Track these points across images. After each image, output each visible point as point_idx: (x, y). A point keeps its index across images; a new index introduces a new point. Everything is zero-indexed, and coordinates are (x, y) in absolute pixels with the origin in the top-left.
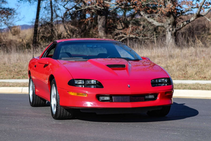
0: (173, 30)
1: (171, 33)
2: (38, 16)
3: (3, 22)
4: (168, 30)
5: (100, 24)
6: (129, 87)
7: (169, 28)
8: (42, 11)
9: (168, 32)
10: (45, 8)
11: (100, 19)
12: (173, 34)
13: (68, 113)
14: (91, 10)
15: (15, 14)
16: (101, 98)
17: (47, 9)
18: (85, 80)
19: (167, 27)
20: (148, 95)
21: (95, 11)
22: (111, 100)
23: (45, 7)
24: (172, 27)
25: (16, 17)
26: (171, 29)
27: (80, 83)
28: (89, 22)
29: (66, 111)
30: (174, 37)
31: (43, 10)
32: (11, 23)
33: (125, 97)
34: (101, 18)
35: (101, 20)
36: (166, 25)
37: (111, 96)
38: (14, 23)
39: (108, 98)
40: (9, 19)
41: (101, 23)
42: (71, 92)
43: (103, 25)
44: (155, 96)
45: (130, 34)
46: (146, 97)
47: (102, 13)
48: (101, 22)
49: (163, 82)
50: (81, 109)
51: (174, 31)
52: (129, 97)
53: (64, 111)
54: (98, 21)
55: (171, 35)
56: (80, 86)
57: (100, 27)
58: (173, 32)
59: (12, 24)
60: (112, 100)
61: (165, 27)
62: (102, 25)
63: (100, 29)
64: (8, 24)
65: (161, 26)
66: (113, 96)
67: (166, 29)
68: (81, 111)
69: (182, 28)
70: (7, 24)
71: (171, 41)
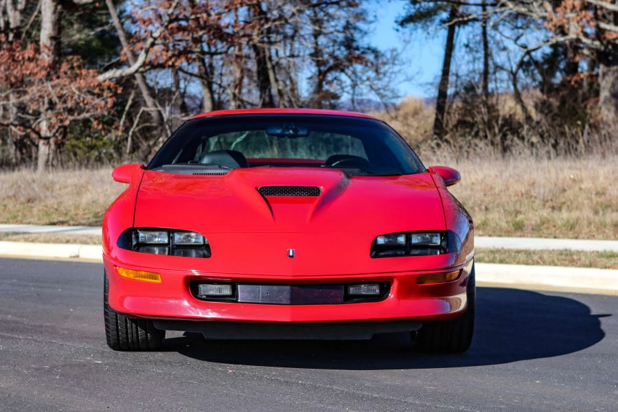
2: (446, 68)
3: (368, 83)
5: (604, 88)
8: (459, 53)
10: (467, 46)
11: (604, 74)
13: (141, 332)
14: (580, 51)
15: (396, 62)
16: (204, 289)
17: (471, 50)
18: (170, 232)
20: (357, 282)
21: (593, 54)
22: (233, 297)
23: (466, 42)
25: (399, 71)
27: (157, 240)
28: (585, 84)
29: (134, 325)
31: (460, 51)
32: (387, 86)
34: (609, 71)
35: (607, 78)
37: (233, 284)
38: (394, 87)
40: (381, 76)
41: (609, 85)
42: (121, 269)
43: (612, 90)
44: (381, 289)
46: (352, 290)
47: (610, 58)
48: (607, 82)
49: (426, 244)
50: (156, 320)
52: (288, 287)
53: (126, 327)
54: (600, 79)
56: (157, 250)
57: (606, 97)
59: (389, 90)
60: (237, 297)
62: (610, 91)
63: (605, 102)
64: (379, 89)
66: (241, 284)
68: (157, 327)
70: (375, 91)
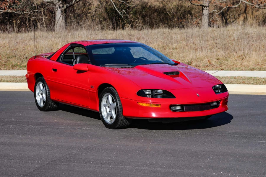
0: (63, 6)
1: (61, 10)
4: (57, 6)
6: (199, 96)
7: (59, 4)
9: (57, 8)
12: (63, 11)
16: (173, 108)
18: (151, 90)
19: (56, 3)
20: (212, 102)
22: (182, 110)
24: (62, 3)
26: (61, 6)
27: (148, 93)
30: (64, 14)
33: (195, 106)
36: (56, 1)
37: (182, 106)
39: (178, 108)
42: (142, 103)
44: (217, 103)
45: (8, 9)
46: (212, 105)
51: (65, 7)
52: (199, 105)
55: (61, 12)
56: (149, 96)
58: (63, 8)
60: (184, 110)
61: (55, 3)
65: (50, 2)
66: (185, 106)
67: (55, 5)
68: (149, 121)
69: (74, 4)
71: (61, 18)
